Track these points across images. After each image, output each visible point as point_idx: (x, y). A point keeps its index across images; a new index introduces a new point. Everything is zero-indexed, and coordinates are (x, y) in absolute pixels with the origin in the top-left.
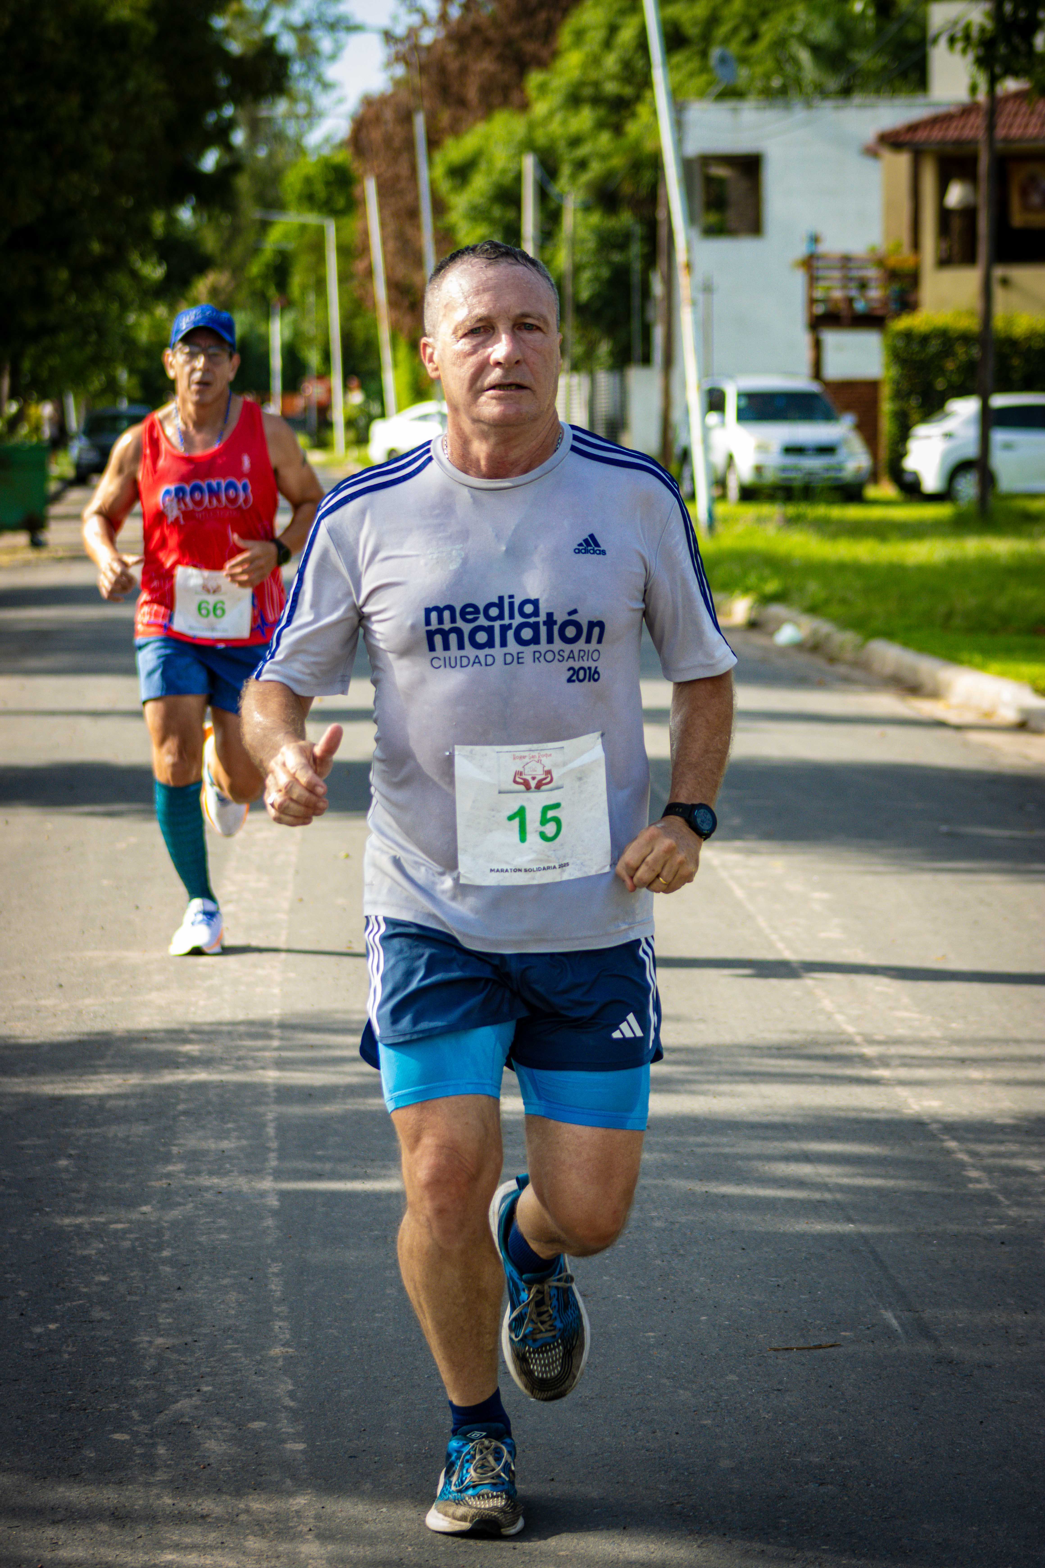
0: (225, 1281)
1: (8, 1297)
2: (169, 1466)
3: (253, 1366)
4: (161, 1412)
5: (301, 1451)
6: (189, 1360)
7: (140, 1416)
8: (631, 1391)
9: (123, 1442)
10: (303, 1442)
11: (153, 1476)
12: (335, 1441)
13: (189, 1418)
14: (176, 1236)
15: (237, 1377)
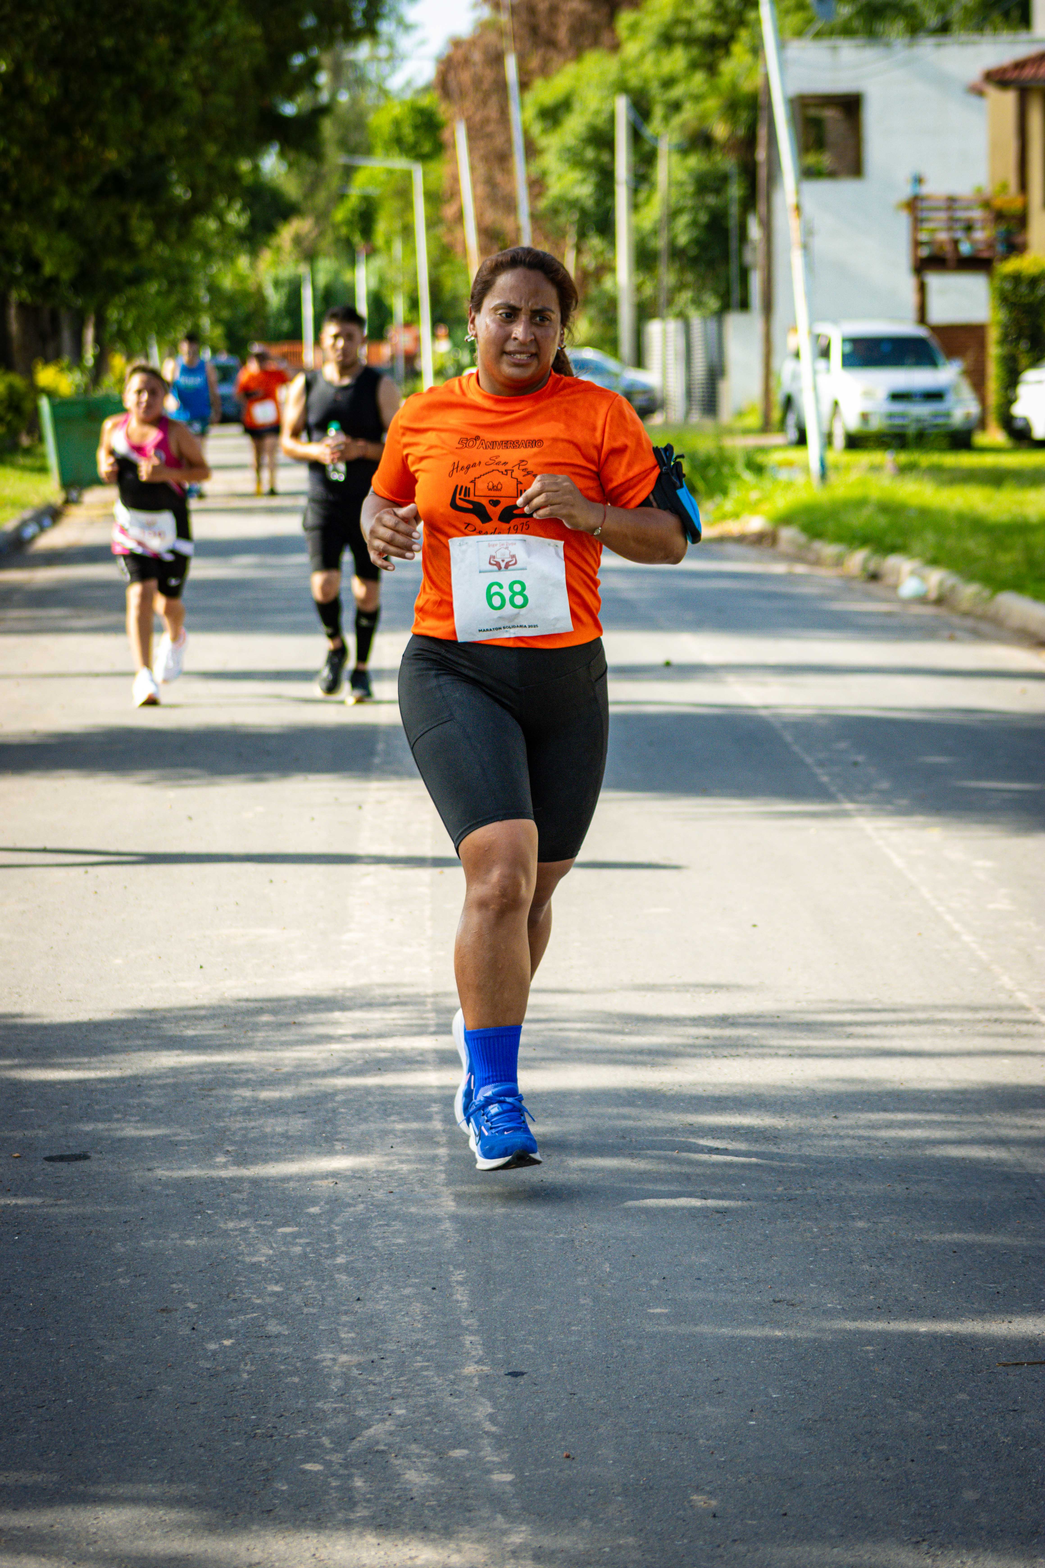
0: (407, 1291)
1: (176, 1310)
2: (368, 1501)
3: (448, 1385)
4: (354, 1438)
5: (510, 1483)
6: (378, 1379)
7: (331, 1443)
8: (856, 1413)
9: (316, 1473)
10: (511, 1473)
11: (353, 1512)
12: (544, 1471)
13: (385, 1445)
14: (349, 1241)
15: (432, 1399)
